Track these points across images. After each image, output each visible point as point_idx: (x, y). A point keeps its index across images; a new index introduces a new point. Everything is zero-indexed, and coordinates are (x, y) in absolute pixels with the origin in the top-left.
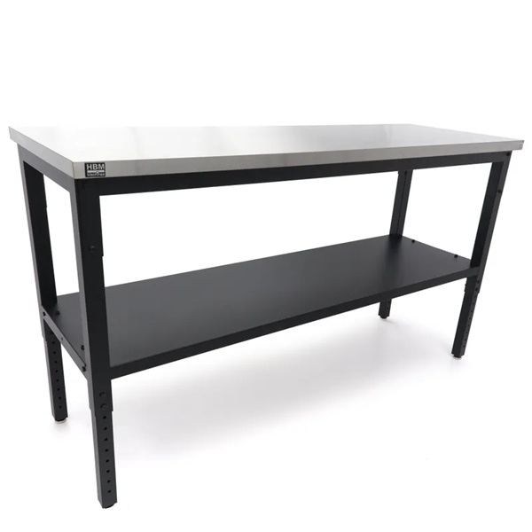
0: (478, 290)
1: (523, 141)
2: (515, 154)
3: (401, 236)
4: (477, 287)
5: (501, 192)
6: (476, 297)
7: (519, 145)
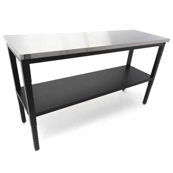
0: (152, 85)
1: (170, 39)
2: (167, 43)
3: (130, 66)
4: (152, 84)
5: (161, 55)
6: (151, 87)
7: (168, 40)
